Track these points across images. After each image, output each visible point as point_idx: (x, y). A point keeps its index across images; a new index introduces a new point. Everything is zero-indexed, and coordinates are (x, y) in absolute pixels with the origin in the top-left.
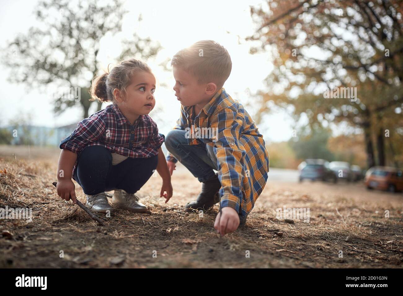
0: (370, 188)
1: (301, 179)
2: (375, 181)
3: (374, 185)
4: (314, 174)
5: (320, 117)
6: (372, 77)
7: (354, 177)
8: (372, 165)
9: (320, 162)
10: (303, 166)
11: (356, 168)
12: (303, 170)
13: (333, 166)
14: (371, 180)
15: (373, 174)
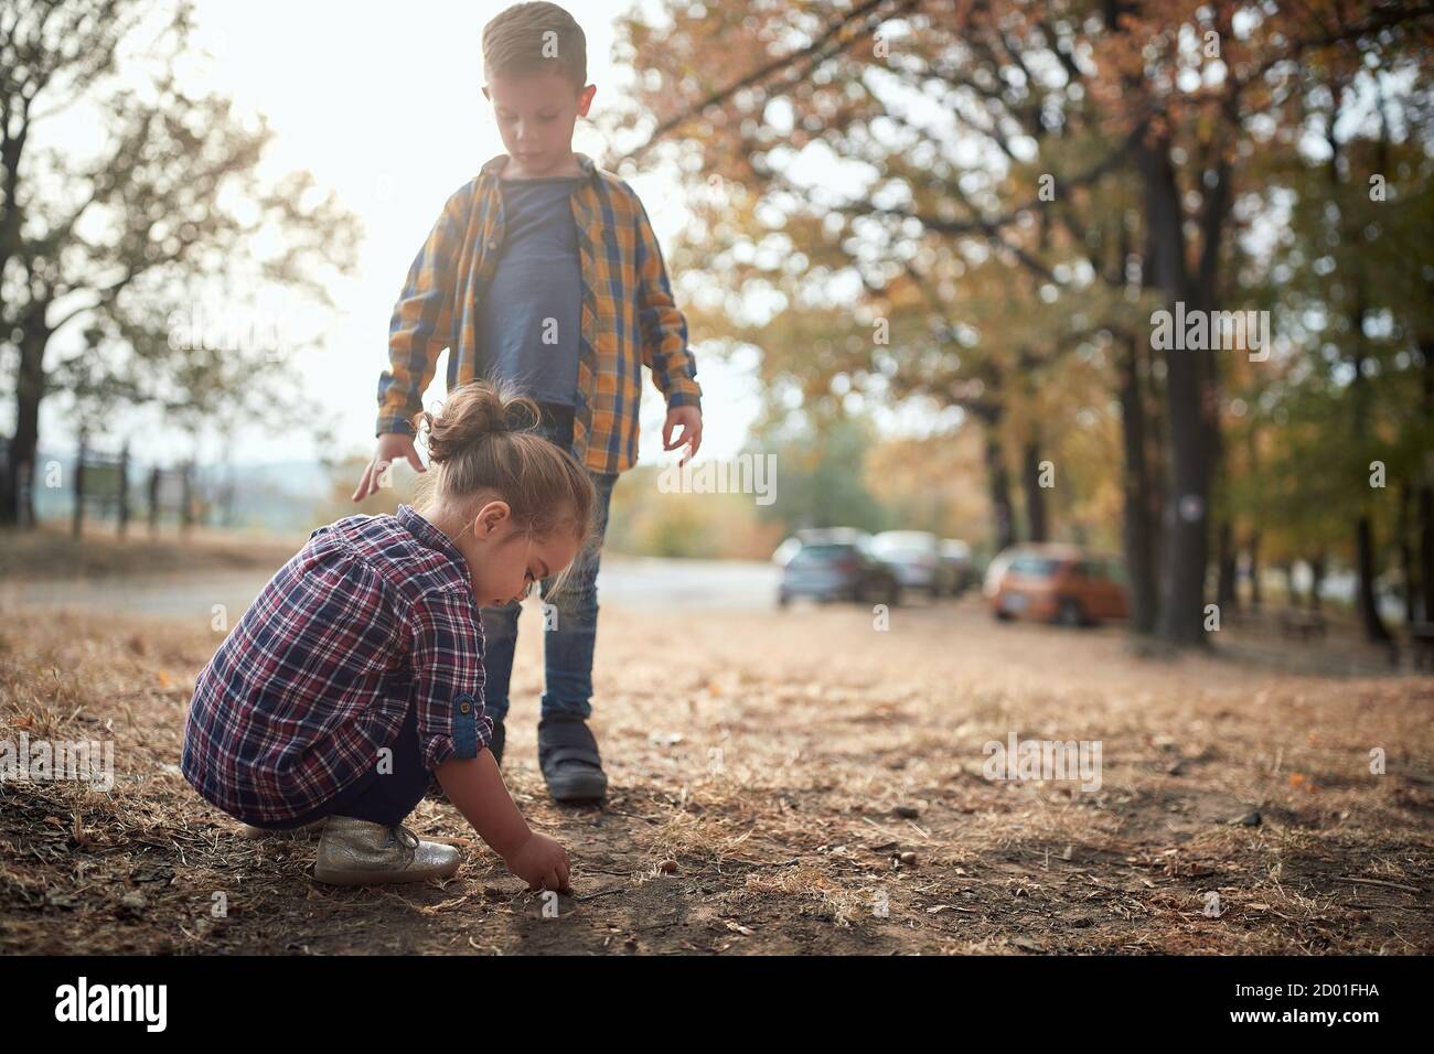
0: (1004, 616)
1: (785, 598)
2: (1017, 592)
3: (1015, 604)
4: (827, 580)
5: (840, 383)
6: (1008, 258)
7: (951, 579)
8: (1007, 542)
9: (844, 535)
10: (789, 552)
11: (956, 550)
12: (790, 568)
13: (885, 547)
14: (1005, 591)
15: (1013, 569)
